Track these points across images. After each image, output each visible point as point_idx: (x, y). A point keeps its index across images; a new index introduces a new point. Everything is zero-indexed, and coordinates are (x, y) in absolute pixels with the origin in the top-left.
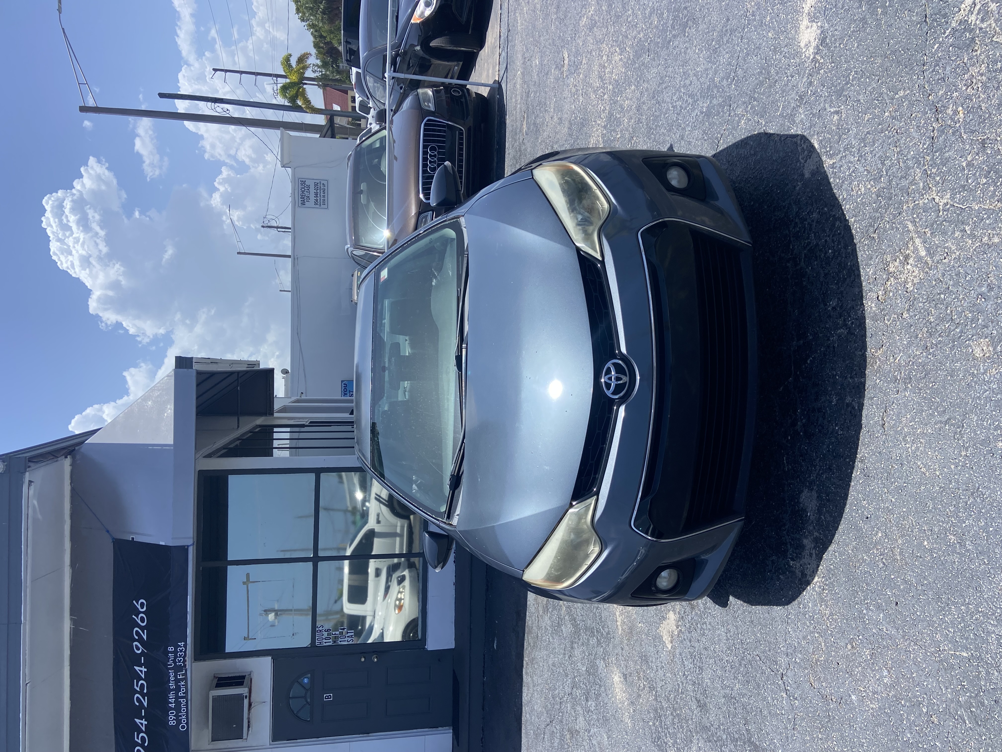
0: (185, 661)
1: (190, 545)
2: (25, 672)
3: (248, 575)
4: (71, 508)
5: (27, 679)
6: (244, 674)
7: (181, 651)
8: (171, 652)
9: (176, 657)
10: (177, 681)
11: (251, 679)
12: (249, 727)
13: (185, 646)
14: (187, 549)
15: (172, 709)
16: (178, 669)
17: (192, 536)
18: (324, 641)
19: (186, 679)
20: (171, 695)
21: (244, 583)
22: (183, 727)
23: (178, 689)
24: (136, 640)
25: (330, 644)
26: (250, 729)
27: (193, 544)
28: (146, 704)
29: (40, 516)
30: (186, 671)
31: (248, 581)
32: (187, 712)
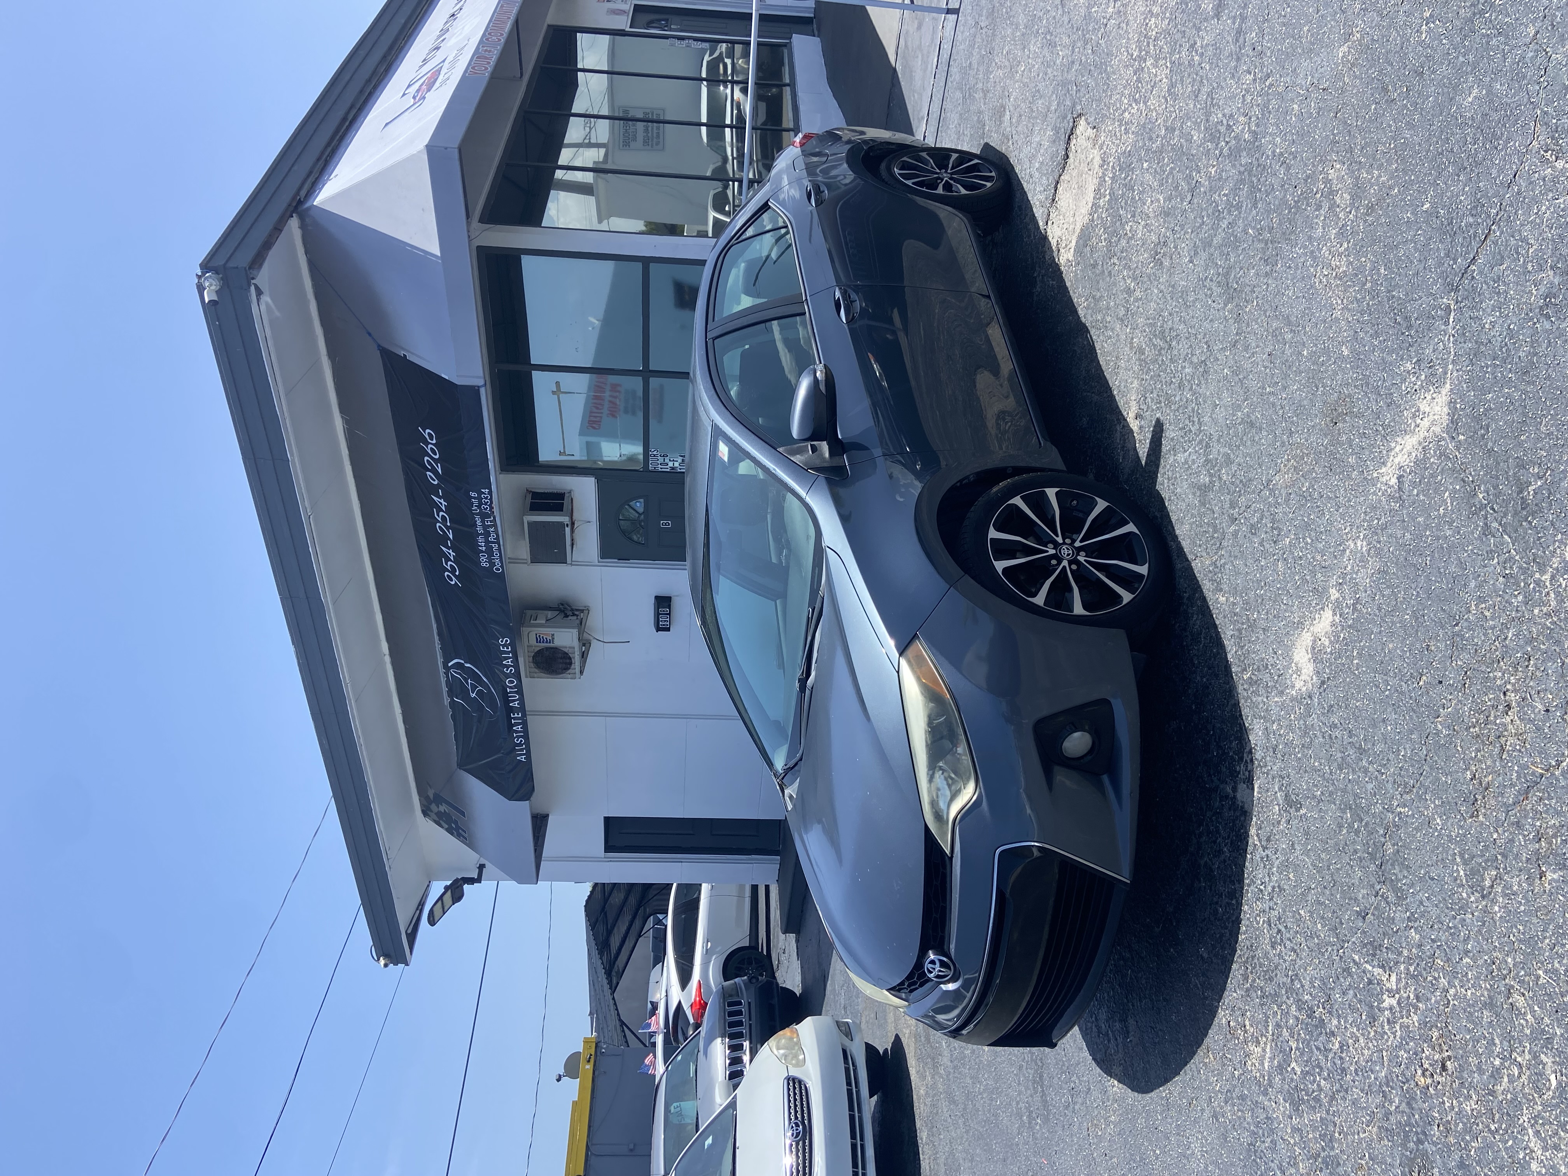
0: (491, 508)
1: (482, 386)
2: (304, 504)
3: (558, 383)
4: (313, 285)
5: (308, 511)
6: (563, 492)
7: (486, 498)
8: (475, 498)
9: (480, 504)
10: (485, 527)
11: (572, 499)
12: (572, 545)
13: (490, 493)
14: (479, 390)
15: (483, 552)
16: (484, 516)
17: (481, 374)
18: (659, 466)
19: (495, 526)
20: (480, 539)
21: (554, 393)
22: (498, 569)
23: (487, 534)
24: (429, 470)
25: (668, 470)
26: (575, 546)
27: (486, 384)
28: (451, 537)
29: (277, 314)
30: (494, 518)
31: (558, 391)
32: (501, 556)
